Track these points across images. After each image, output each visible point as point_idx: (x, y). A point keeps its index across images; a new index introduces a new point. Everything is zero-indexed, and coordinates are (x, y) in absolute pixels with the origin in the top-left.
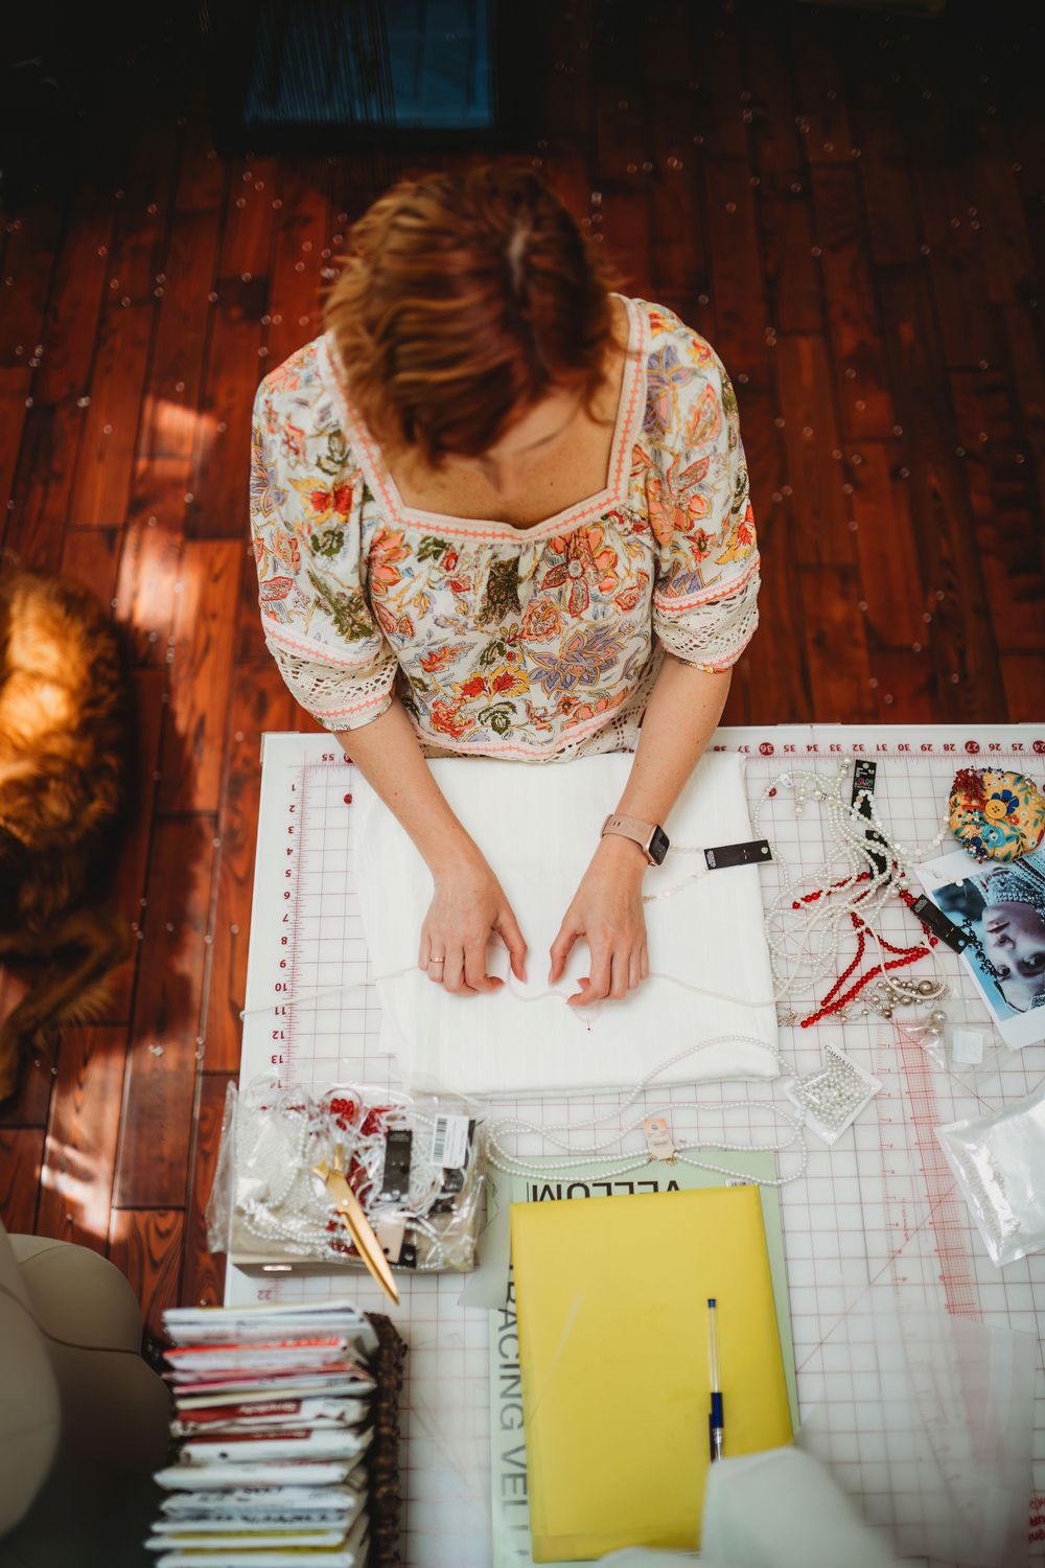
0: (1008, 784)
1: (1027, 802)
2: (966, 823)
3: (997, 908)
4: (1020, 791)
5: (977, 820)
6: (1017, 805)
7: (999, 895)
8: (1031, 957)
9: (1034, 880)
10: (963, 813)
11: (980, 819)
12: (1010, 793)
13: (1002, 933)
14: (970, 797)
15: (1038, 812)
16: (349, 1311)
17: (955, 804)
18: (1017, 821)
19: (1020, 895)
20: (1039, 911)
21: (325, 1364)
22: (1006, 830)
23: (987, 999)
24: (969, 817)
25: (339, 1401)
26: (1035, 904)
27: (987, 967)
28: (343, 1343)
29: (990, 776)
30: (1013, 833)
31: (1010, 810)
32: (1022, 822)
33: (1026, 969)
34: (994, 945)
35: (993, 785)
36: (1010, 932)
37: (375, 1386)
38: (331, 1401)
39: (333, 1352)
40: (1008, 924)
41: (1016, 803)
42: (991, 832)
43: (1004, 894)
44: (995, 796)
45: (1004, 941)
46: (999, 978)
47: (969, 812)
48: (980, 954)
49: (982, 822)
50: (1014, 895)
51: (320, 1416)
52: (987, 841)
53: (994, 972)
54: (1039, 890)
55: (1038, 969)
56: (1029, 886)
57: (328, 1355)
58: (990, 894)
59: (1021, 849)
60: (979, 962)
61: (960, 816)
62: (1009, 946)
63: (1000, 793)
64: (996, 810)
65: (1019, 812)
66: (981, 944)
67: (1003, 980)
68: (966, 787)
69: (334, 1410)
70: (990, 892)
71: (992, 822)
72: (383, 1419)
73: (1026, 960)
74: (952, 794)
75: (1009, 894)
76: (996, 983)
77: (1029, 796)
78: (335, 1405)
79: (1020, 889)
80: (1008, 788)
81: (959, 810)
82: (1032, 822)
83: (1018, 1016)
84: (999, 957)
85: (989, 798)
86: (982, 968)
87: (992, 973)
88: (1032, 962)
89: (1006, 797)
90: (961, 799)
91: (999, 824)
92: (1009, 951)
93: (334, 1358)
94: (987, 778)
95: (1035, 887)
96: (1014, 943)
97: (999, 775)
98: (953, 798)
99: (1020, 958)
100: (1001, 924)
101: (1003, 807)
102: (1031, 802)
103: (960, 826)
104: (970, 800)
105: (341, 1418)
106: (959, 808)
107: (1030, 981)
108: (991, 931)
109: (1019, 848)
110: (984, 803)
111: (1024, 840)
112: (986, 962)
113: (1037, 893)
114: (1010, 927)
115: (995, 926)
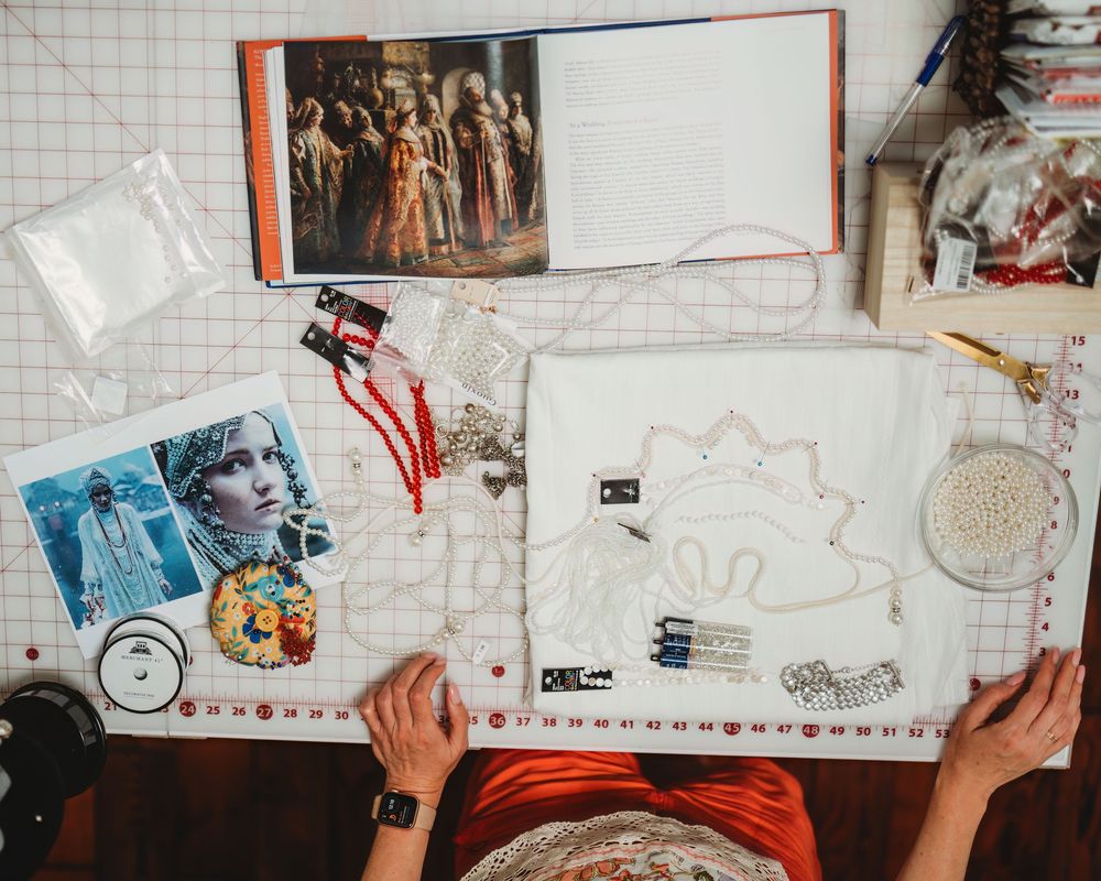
0: (254, 651)
1: (235, 630)
2: (300, 602)
3: (265, 527)
4: (240, 643)
5: (289, 606)
6: (245, 625)
7: (261, 542)
8: (237, 471)
9: (220, 557)
10: (304, 613)
11: (285, 608)
12: (252, 640)
13: (265, 500)
14: (297, 631)
15: (222, 620)
16: (1039, 129)
17: (311, 624)
18: (244, 608)
19: (238, 541)
20: (221, 522)
21: (1069, 78)
22: (258, 596)
23: (292, 428)
24: (298, 609)
25: (1056, 41)
26: (224, 529)
27: (286, 462)
28: (1050, 98)
29: (274, 659)
30: (249, 594)
31: (252, 620)
32: (239, 607)
33: (244, 458)
34: (274, 487)
35: (271, 648)
36: (257, 500)
37: (1003, 53)
38: (1064, 42)
39: (1060, 89)
40: (257, 509)
41: (246, 629)
42: (273, 593)
43: (255, 543)
44: (268, 635)
45: (264, 491)
46: (276, 449)
47: (298, 615)
48: (293, 477)
49: (283, 604)
50: (244, 542)
51: (1077, 28)
52: (278, 582)
53: (281, 456)
54: (217, 545)
55: (232, 457)
56: (227, 550)
57: (1065, 87)
58: (272, 543)
59: (239, 576)
60: (295, 468)
61: (307, 610)
62: (260, 485)
63: (263, 640)
64: (267, 620)
65: (243, 619)
66: (290, 489)
67: (271, 448)
68: (302, 643)
69: (1063, 34)
70: (270, 546)
71: (273, 605)
72: (996, 20)
73: (243, 468)
74: (313, 636)
75: (250, 542)
76: (280, 444)
77: (232, 637)
78: (1062, 37)
79: (237, 546)
80: (254, 646)
81: (307, 616)
82: (229, 608)
83: (263, 408)
84: (272, 473)
85: (274, 633)
86: (293, 461)
87: (283, 455)
88: (237, 465)
89: (255, 634)
90: (305, 631)
91: (265, 603)
92: (261, 479)
93: (1060, 82)
94: (279, 655)
95: (220, 549)
96: (254, 488)
97: (263, 661)
98: (313, 632)
99: (250, 471)
100: (264, 509)
101: (260, 625)
102: (229, 631)
103: (307, 599)
104: (295, 628)
105: (1055, 27)
106: (307, 620)
107: (242, 445)
108: (276, 502)
109: (242, 578)
110: (281, 627)
111: (237, 587)
112: (287, 468)
113: (220, 543)
114: (254, 505)
115: (271, 507)
